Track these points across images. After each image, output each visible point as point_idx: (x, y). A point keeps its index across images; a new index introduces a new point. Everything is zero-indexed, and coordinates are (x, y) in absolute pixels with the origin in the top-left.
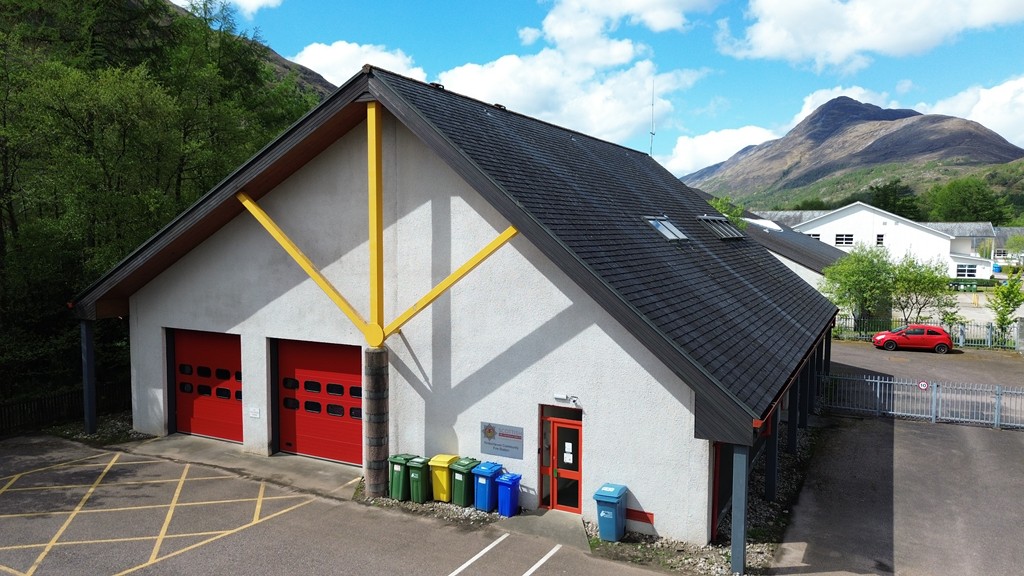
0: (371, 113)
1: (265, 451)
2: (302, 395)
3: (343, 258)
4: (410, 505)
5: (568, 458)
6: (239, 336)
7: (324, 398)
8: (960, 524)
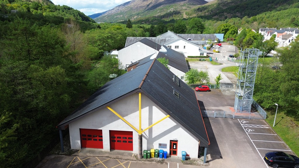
0: (140, 94)
1: (109, 151)
2: (116, 139)
3: (128, 116)
4: (148, 159)
5: (175, 147)
6: (102, 130)
7: (122, 140)
8: (227, 145)
